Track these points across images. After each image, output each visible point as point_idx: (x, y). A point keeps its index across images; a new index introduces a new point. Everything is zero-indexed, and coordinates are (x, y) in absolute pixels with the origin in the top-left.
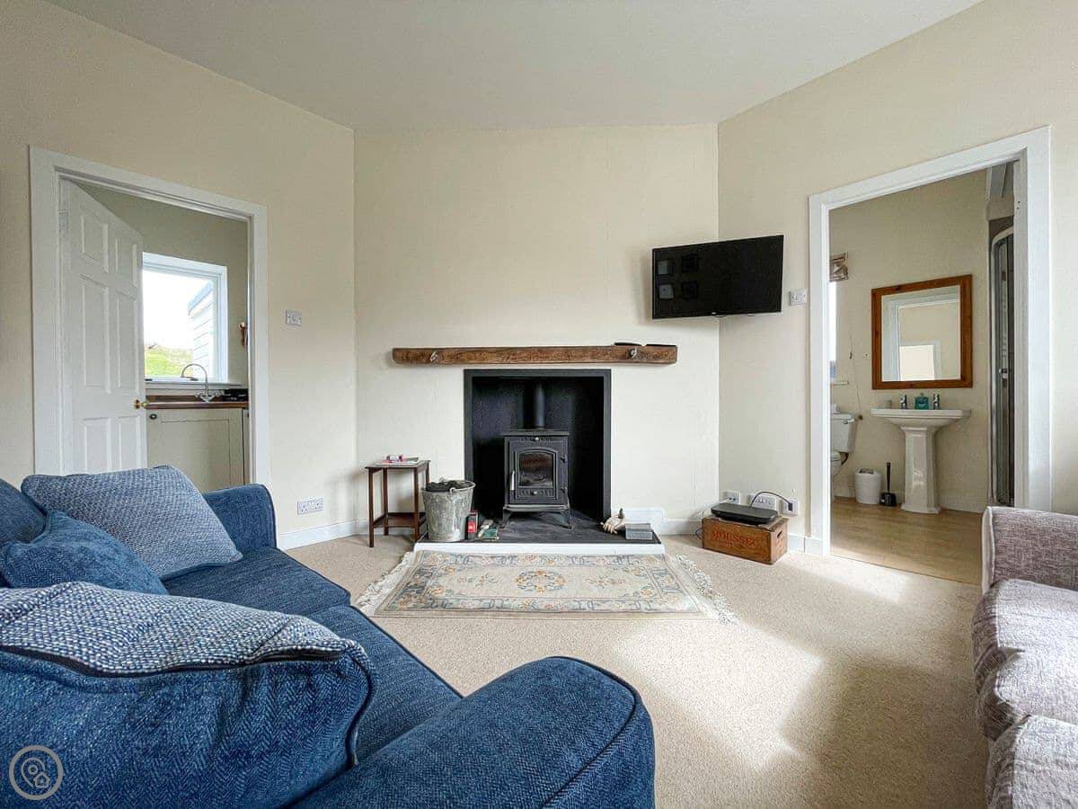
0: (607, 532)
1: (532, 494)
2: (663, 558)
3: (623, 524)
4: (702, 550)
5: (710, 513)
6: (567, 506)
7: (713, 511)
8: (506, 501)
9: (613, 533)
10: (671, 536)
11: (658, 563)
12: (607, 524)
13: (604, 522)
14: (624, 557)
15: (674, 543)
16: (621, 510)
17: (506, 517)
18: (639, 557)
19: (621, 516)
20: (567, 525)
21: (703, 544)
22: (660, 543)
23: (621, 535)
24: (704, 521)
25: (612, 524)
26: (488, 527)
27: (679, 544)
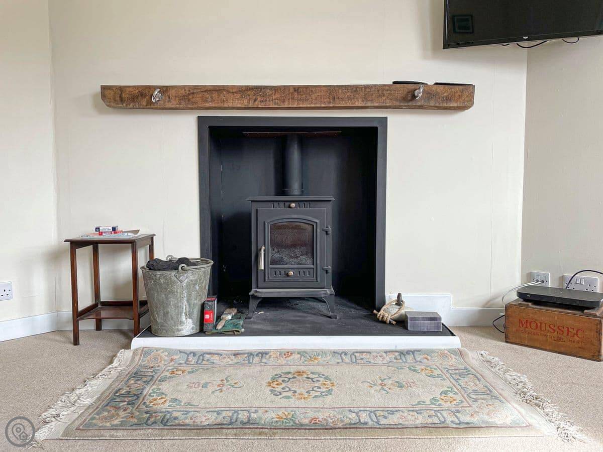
0: (383, 322)
1: (288, 275)
2: (460, 353)
3: (403, 311)
4: (504, 344)
5: (515, 297)
6: (330, 291)
7: (520, 295)
8: (254, 285)
9: (390, 323)
10: (461, 328)
11: (453, 360)
12: (382, 312)
13: (379, 310)
14: (408, 352)
15: (468, 337)
16: (399, 296)
17: (253, 304)
18: (429, 353)
19: (399, 302)
20: (330, 314)
21: (506, 337)
22: (453, 335)
23: (401, 325)
24: (508, 307)
25: (389, 312)
26: (230, 317)
27: (474, 338)
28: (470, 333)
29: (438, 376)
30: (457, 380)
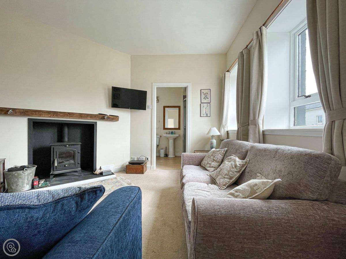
0: (96, 174)
1: (65, 166)
2: (116, 178)
3: (102, 171)
4: (126, 174)
5: (128, 163)
6: (80, 169)
7: (129, 163)
9: (98, 174)
10: (116, 172)
11: (114, 180)
12: (96, 172)
13: (95, 172)
14: (103, 180)
15: (117, 174)
16: (100, 167)
17: (51, 177)
18: (108, 179)
19: (100, 169)
20: (80, 175)
21: (126, 173)
22: (114, 174)
23: (101, 174)
24: (127, 166)
25: (98, 171)
26: (43, 182)
27: (119, 174)
28: (118, 173)
29: (111, 184)
30: (115, 184)
